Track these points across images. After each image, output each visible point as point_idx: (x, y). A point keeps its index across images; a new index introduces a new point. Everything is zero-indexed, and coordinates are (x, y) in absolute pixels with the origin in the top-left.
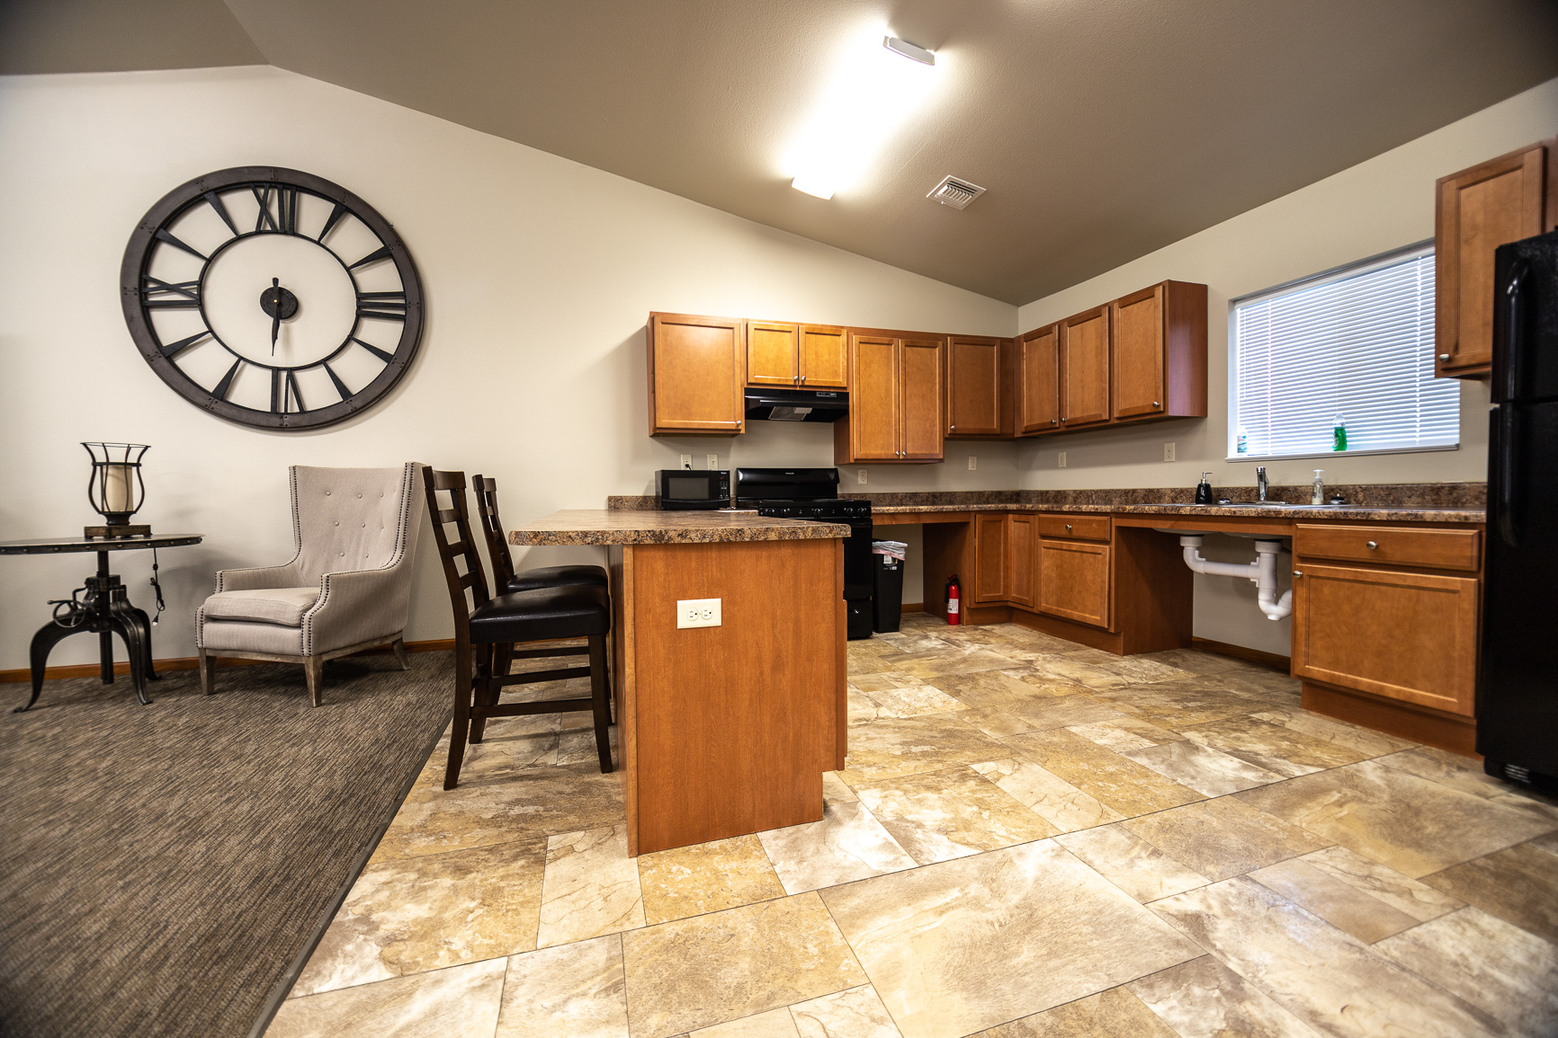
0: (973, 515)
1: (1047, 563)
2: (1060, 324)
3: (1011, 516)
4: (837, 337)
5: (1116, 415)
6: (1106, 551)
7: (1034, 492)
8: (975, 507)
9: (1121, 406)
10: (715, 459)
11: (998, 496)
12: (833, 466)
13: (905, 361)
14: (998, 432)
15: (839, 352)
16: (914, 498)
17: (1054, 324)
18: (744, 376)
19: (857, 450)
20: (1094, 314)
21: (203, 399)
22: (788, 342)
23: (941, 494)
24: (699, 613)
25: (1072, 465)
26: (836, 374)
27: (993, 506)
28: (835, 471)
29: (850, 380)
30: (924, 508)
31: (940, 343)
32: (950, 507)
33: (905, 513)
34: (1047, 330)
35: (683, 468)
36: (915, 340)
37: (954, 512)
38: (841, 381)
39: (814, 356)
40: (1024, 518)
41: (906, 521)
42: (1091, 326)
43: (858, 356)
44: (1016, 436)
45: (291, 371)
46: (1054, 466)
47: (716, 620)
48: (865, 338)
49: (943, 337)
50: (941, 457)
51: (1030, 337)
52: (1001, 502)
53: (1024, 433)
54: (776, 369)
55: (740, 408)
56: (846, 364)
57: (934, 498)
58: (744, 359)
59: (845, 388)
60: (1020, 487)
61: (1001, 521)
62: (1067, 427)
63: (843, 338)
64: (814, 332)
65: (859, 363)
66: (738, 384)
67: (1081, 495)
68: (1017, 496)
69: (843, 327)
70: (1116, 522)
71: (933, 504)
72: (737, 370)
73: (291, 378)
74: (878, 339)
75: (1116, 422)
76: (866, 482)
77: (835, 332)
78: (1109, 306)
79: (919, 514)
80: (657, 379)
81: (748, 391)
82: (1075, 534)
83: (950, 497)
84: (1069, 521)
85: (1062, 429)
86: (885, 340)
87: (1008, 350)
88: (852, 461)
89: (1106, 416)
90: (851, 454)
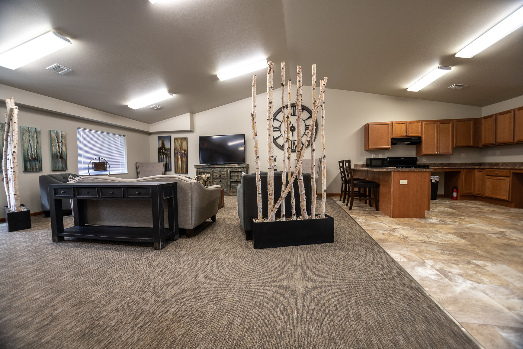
0: (462, 169)
1: (489, 182)
2: (496, 115)
3: (476, 170)
4: (418, 124)
5: (515, 141)
6: (508, 179)
7: (487, 163)
8: (463, 167)
9: (517, 139)
10: (381, 155)
11: (473, 164)
12: (415, 156)
13: (440, 128)
14: (473, 146)
15: (419, 127)
16: (441, 165)
17: (494, 114)
18: (391, 135)
19: (424, 152)
20: (509, 112)
21: (280, 147)
22: (404, 126)
23: (451, 164)
24: (404, 182)
25: (501, 155)
26: (418, 133)
27: (470, 167)
28: (416, 158)
29: (422, 134)
30: (445, 167)
31: (452, 122)
32: (454, 167)
33: (439, 169)
34: (491, 116)
35: (373, 158)
36: (442, 122)
37: (456, 168)
38: (419, 134)
39: (411, 129)
40: (481, 170)
41: (440, 171)
42: (507, 115)
43: (425, 128)
44: (480, 146)
45: (294, 141)
46: (495, 155)
47: (407, 183)
48: (427, 123)
49: (453, 120)
50: (452, 153)
51: (485, 118)
52: (474, 166)
53: (482, 146)
54: (399, 133)
55: (390, 143)
56: (421, 130)
57: (449, 165)
58: (391, 131)
59: (421, 136)
60: (482, 161)
61: (472, 171)
62: (498, 144)
63: (420, 124)
64: (411, 123)
65: (425, 129)
66: (390, 137)
67: (503, 164)
68: (480, 164)
69: (420, 121)
70: (512, 171)
71: (449, 166)
72: (390, 134)
73: (294, 143)
74: (431, 123)
75: (516, 143)
76: (425, 160)
77: (418, 122)
78: (514, 110)
79: (444, 169)
80: (369, 138)
81: (392, 139)
82: (498, 175)
83: (455, 165)
84: (496, 171)
85: (496, 145)
86: (433, 123)
87: (477, 122)
88: (422, 155)
89: (512, 141)
90: (422, 153)
